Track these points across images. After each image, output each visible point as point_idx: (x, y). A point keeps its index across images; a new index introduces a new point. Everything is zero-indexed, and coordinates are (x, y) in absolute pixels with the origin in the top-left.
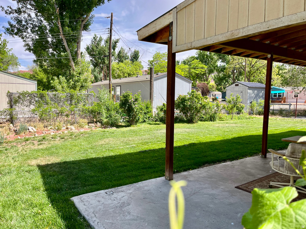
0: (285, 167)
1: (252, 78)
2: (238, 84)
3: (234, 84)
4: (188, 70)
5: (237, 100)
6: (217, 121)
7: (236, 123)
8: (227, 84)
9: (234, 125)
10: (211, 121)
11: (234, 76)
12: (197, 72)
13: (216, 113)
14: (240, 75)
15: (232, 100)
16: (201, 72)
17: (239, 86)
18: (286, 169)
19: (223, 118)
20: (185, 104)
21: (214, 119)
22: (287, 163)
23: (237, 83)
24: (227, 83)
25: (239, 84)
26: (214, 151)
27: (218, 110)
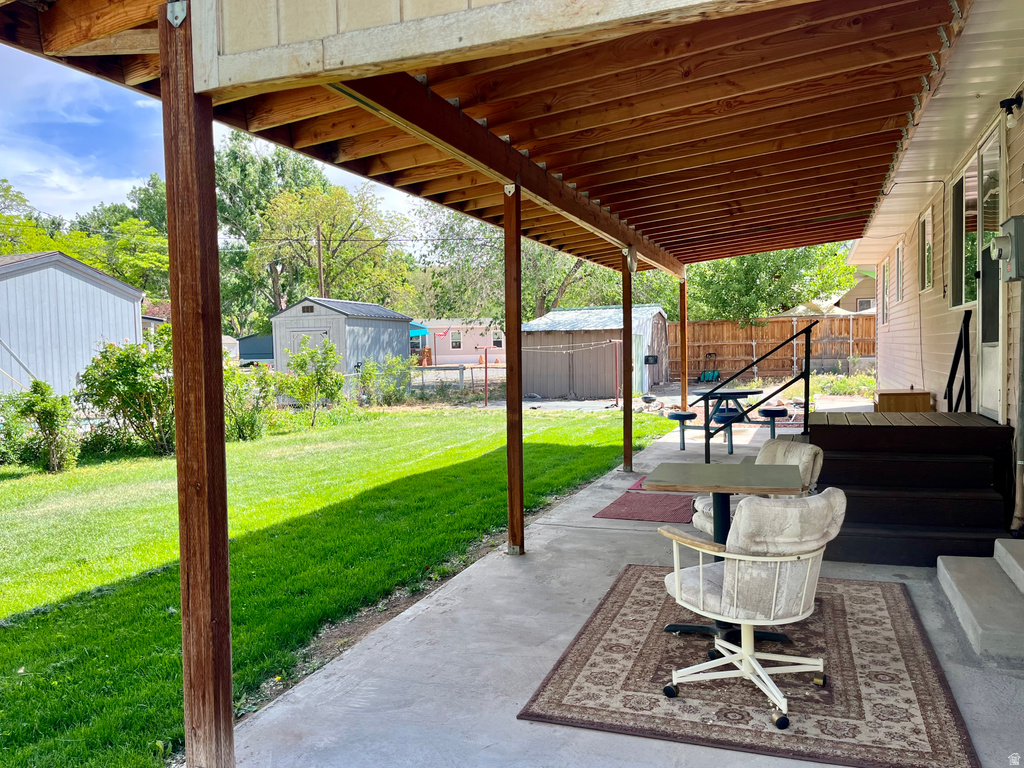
0: (728, 592)
1: (336, 291)
2: (312, 307)
3: (299, 307)
4: (105, 255)
5: (325, 359)
6: (264, 436)
7: (334, 439)
8: (251, 311)
9: (331, 446)
10: (245, 439)
11: (275, 282)
12: (144, 265)
13: (257, 408)
14: (296, 279)
15: (308, 360)
16: (160, 265)
17: (315, 312)
18: (732, 600)
19: (280, 426)
20: (140, 379)
21: (252, 431)
22: (734, 578)
23: (307, 304)
24: (248, 307)
25: (316, 307)
26: (324, 558)
27: (265, 397)
